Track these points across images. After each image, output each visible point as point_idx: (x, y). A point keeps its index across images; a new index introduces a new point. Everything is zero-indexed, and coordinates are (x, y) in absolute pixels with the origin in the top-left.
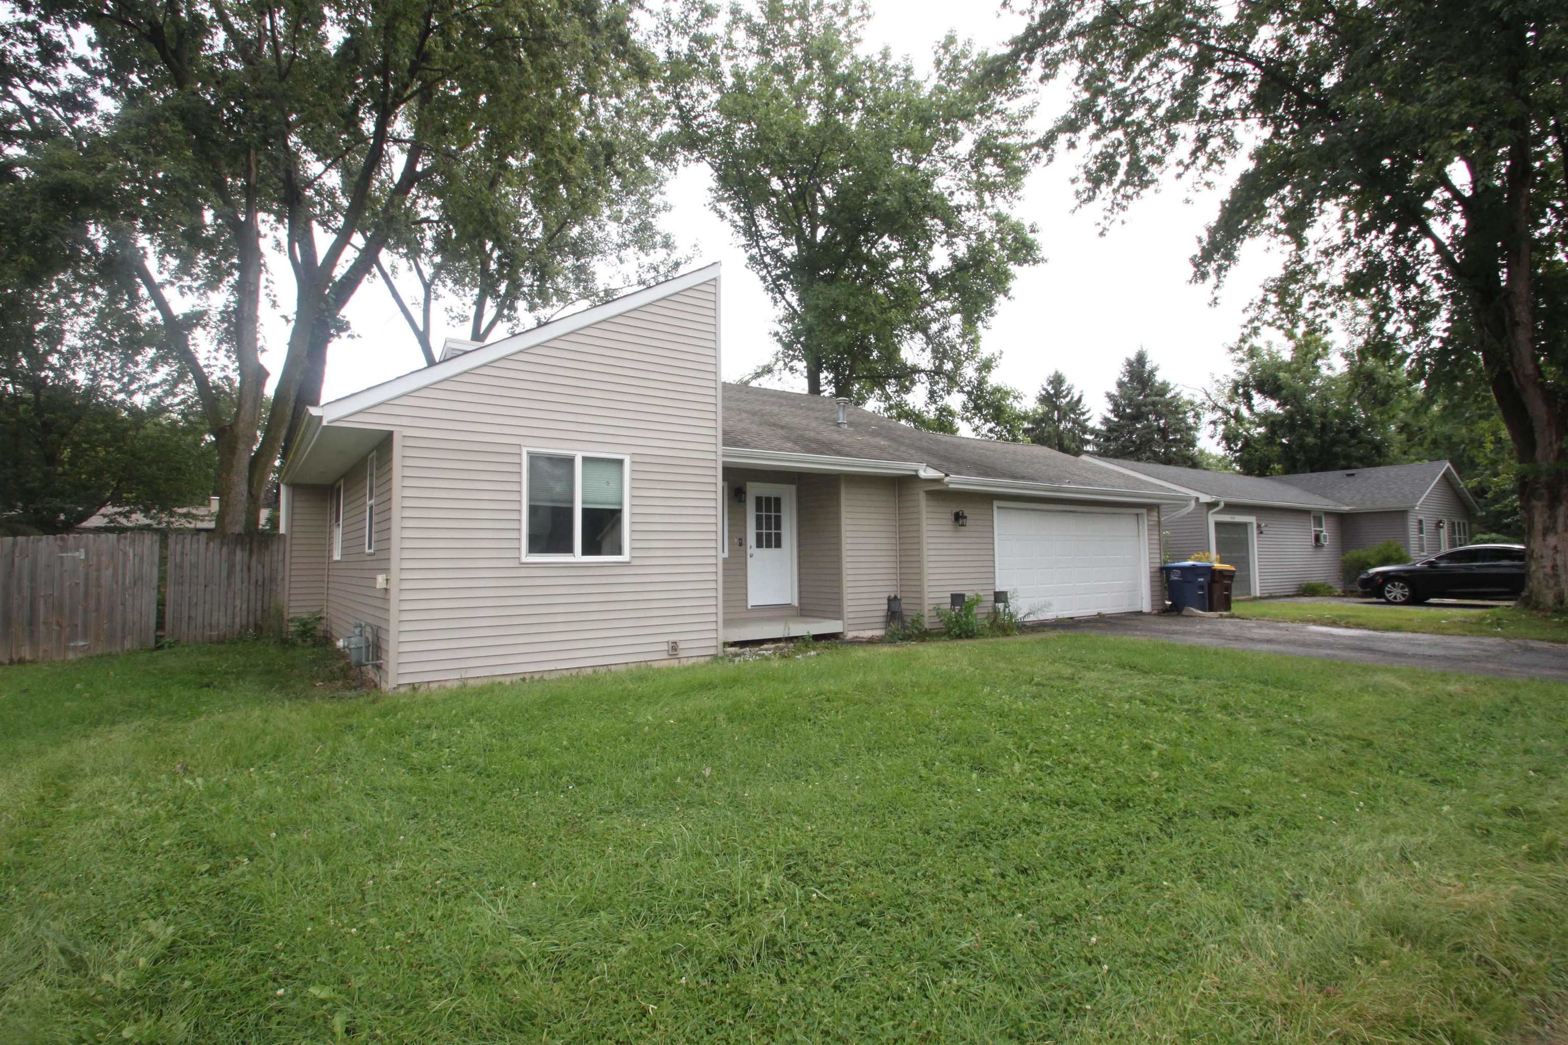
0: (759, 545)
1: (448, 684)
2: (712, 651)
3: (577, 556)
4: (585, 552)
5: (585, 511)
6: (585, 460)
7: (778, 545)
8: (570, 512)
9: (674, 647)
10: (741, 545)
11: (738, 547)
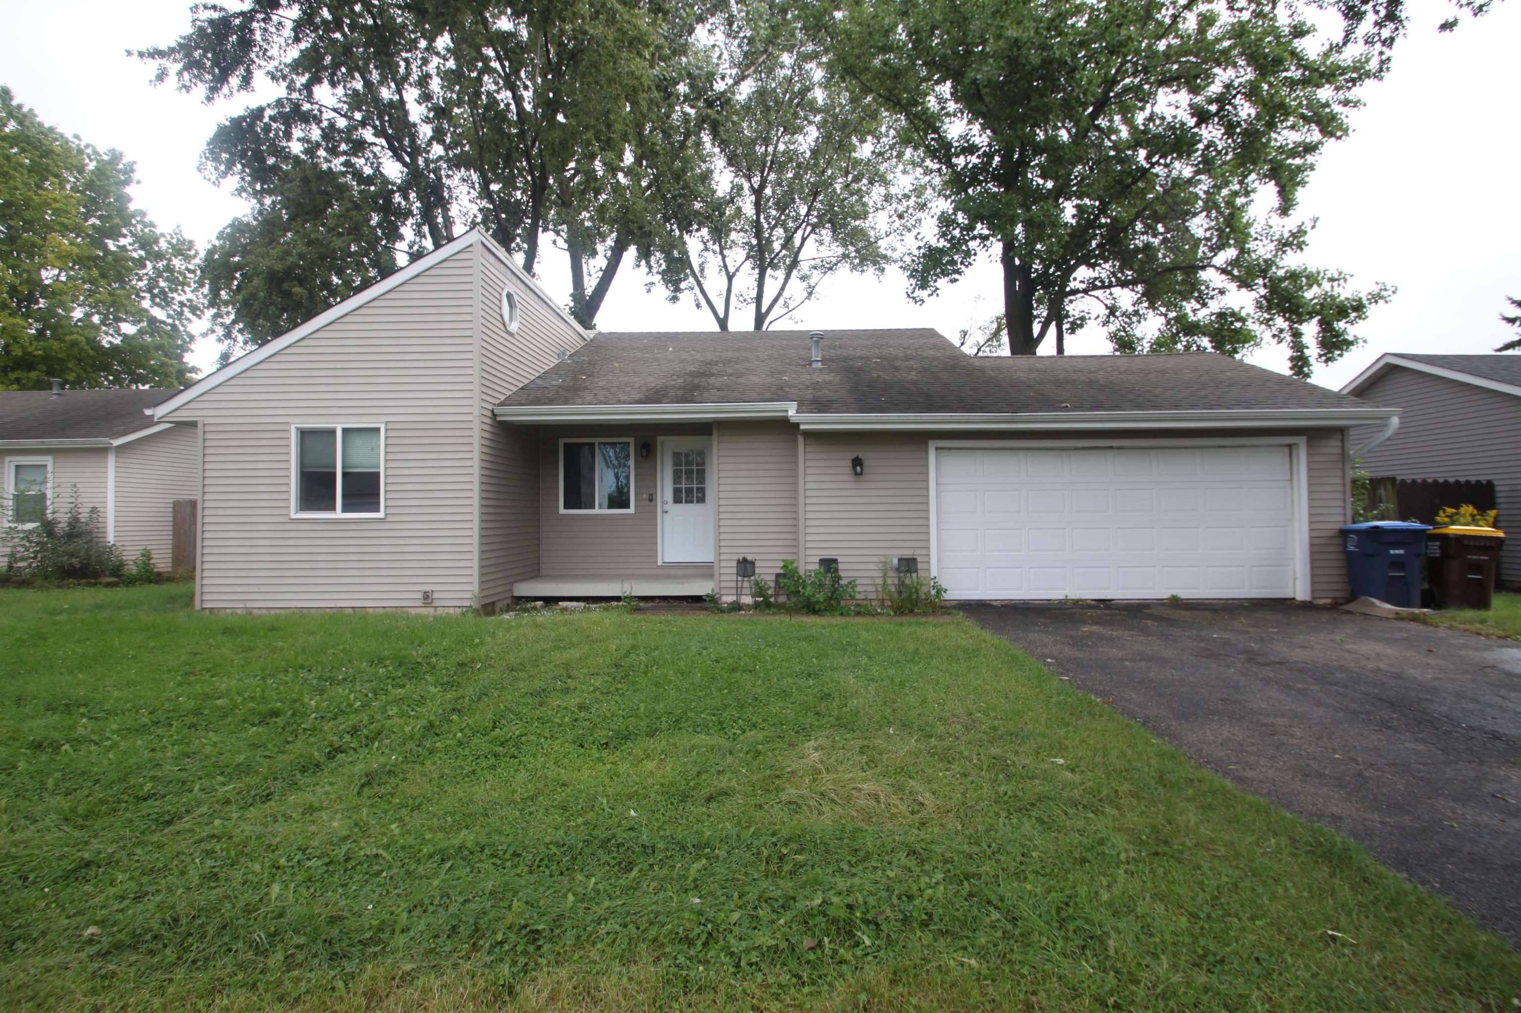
0: (677, 500)
1: (239, 611)
2: (467, 603)
3: (339, 514)
4: (345, 509)
5: (345, 475)
6: (345, 431)
7: (701, 500)
8: (334, 475)
9: (426, 596)
10: (651, 500)
11: (647, 502)
